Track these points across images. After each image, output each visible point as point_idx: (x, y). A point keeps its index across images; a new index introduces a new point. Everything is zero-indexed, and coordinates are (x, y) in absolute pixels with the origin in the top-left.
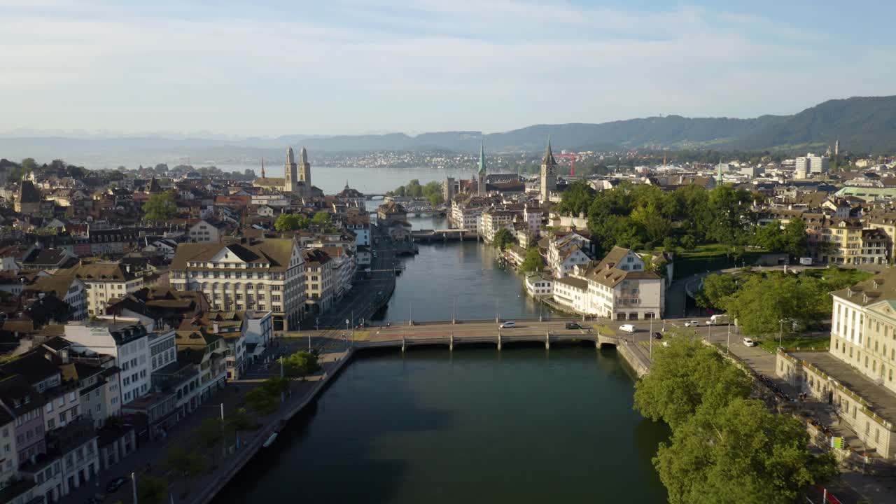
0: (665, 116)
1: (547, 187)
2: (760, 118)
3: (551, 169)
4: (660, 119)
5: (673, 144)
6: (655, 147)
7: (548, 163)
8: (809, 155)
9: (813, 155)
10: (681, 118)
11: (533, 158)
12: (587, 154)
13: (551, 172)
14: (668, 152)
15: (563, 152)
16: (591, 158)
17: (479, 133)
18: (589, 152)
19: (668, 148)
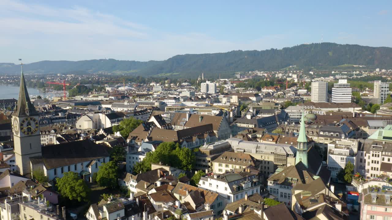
0: (107, 59)
1: (23, 155)
2: (149, 62)
3: (29, 124)
4: (105, 60)
5: (113, 72)
6: (105, 73)
7: (22, 114)
8: (207, 82)
9: (209, 82)
10: (115, 60)
11: (41, 78)
12: (71, 76)
13: (29, 129)
14: (110, 75)
15: (58, 75)
16: (74, 78)
17: (13, 64)
18: (72, 75)
19: (110, 74)
